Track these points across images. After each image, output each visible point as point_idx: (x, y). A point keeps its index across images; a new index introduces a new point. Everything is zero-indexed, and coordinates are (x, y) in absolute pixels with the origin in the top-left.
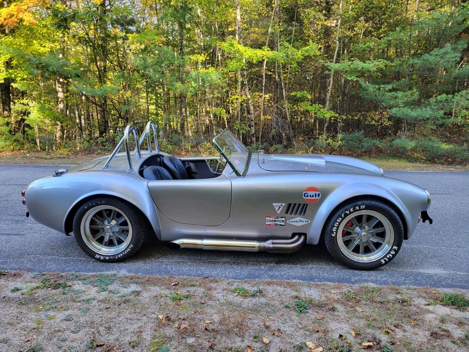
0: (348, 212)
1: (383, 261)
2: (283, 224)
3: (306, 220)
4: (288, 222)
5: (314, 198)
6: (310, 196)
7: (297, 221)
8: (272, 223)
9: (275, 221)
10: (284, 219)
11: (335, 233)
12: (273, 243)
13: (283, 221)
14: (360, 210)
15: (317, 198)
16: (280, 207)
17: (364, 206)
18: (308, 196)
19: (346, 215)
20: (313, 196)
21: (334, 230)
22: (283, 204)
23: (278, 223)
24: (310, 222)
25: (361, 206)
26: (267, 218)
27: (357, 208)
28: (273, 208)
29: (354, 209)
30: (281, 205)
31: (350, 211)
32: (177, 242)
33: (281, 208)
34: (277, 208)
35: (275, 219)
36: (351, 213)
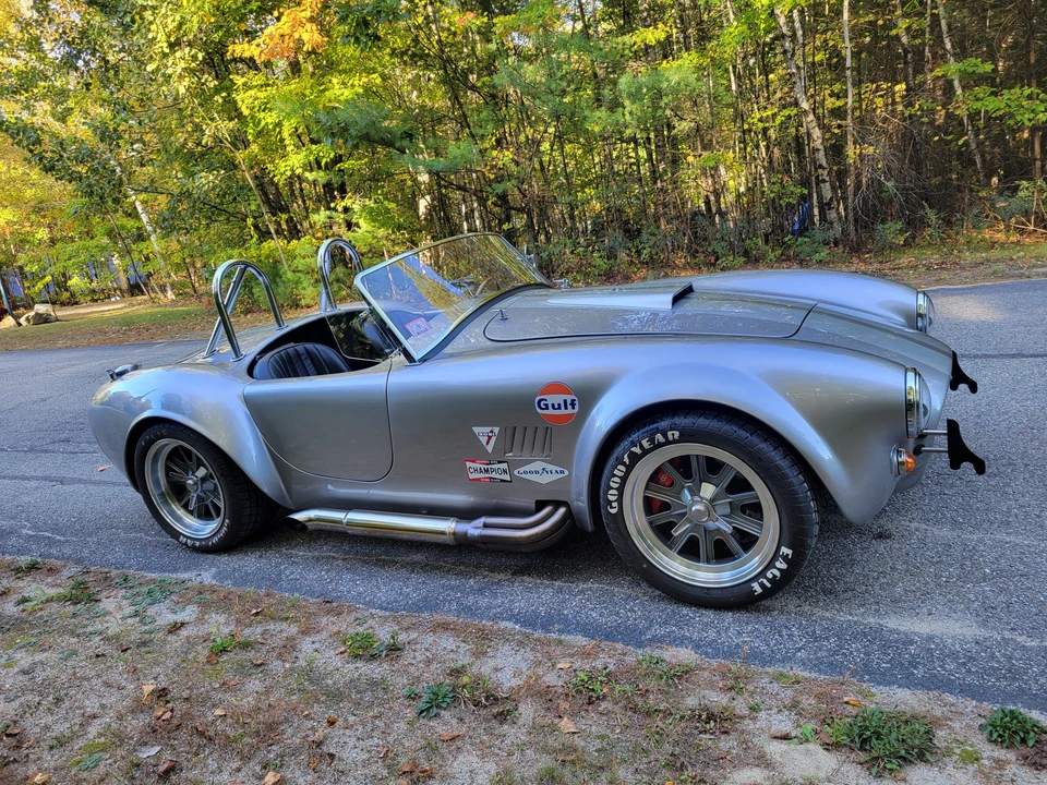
0: (637, 450)
1: (756, 587)
2: (507, 478)
3: (559, 469)
4: (516, 472)
5: (563, 411)
6: (553, 405)
7: (537, 472)
8: (481, 475)
9: (487, 471)
10: (505, 466)
11: (614, 504)
12: (486, 526)
13: (505, 472)
14: (668, 443)
15: (570, 410)
16: (490, 438)
17: (677, 434)
18: (547, 408)
19: (635, 459)
20: (559, 405)
21: (611, 498)
22: (496, 430)
23: (494, 475)
24: (566, 473)
25: (670, 433)
26: (469, 464)
27: (659, 437)
28: (476, 438)
29: (652, 440)
30: (492, 432)
31: (642, 447)
32: (300, 516)
33: (494, 439)
34: (484, 440)
35: (486, 467)
36: (645, 452)
